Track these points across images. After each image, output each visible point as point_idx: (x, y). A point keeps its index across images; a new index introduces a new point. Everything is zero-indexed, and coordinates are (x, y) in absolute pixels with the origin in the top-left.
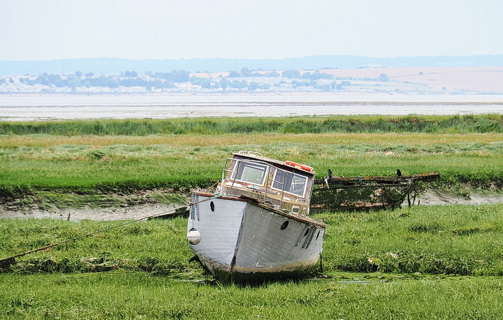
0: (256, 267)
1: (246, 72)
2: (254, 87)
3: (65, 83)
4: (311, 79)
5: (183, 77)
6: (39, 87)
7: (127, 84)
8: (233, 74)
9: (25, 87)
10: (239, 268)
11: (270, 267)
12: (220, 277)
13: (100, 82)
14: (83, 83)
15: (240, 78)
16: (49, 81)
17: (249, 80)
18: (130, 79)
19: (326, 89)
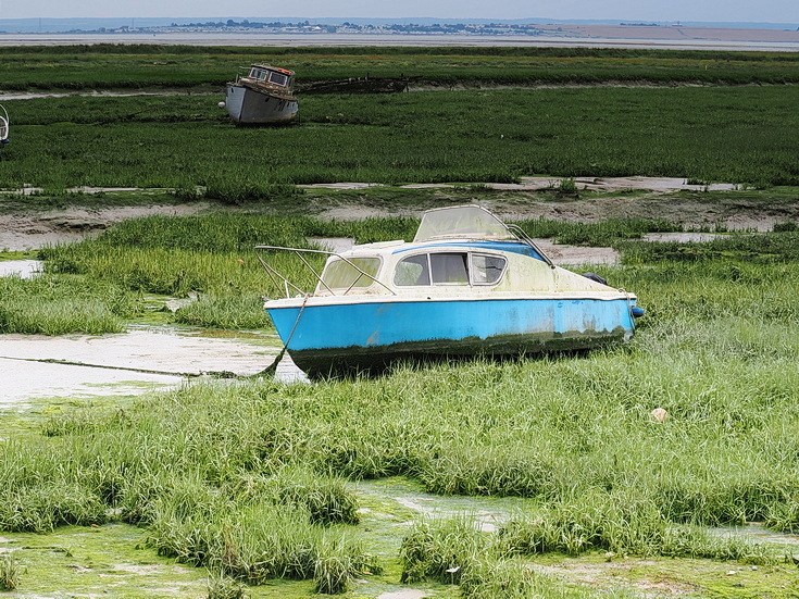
0: (253, 120)
1: (493, 25)
2: (496, 32)
3: (404, 29)
4: (524, 29)
5: (461, 27)
6: (392, 31)
7: (435, 30)
8: (486, 26)
9: (385, 31)
10: (243, 120)
11: (261, 120)
12: (241, 125)
13: (422, 29)
14: (413, 30)
15: (490, 28)
16: (397, 28)
17: (494, 29)
18: (436, 28)
19: (531, 34)
